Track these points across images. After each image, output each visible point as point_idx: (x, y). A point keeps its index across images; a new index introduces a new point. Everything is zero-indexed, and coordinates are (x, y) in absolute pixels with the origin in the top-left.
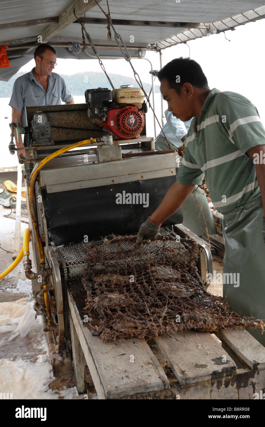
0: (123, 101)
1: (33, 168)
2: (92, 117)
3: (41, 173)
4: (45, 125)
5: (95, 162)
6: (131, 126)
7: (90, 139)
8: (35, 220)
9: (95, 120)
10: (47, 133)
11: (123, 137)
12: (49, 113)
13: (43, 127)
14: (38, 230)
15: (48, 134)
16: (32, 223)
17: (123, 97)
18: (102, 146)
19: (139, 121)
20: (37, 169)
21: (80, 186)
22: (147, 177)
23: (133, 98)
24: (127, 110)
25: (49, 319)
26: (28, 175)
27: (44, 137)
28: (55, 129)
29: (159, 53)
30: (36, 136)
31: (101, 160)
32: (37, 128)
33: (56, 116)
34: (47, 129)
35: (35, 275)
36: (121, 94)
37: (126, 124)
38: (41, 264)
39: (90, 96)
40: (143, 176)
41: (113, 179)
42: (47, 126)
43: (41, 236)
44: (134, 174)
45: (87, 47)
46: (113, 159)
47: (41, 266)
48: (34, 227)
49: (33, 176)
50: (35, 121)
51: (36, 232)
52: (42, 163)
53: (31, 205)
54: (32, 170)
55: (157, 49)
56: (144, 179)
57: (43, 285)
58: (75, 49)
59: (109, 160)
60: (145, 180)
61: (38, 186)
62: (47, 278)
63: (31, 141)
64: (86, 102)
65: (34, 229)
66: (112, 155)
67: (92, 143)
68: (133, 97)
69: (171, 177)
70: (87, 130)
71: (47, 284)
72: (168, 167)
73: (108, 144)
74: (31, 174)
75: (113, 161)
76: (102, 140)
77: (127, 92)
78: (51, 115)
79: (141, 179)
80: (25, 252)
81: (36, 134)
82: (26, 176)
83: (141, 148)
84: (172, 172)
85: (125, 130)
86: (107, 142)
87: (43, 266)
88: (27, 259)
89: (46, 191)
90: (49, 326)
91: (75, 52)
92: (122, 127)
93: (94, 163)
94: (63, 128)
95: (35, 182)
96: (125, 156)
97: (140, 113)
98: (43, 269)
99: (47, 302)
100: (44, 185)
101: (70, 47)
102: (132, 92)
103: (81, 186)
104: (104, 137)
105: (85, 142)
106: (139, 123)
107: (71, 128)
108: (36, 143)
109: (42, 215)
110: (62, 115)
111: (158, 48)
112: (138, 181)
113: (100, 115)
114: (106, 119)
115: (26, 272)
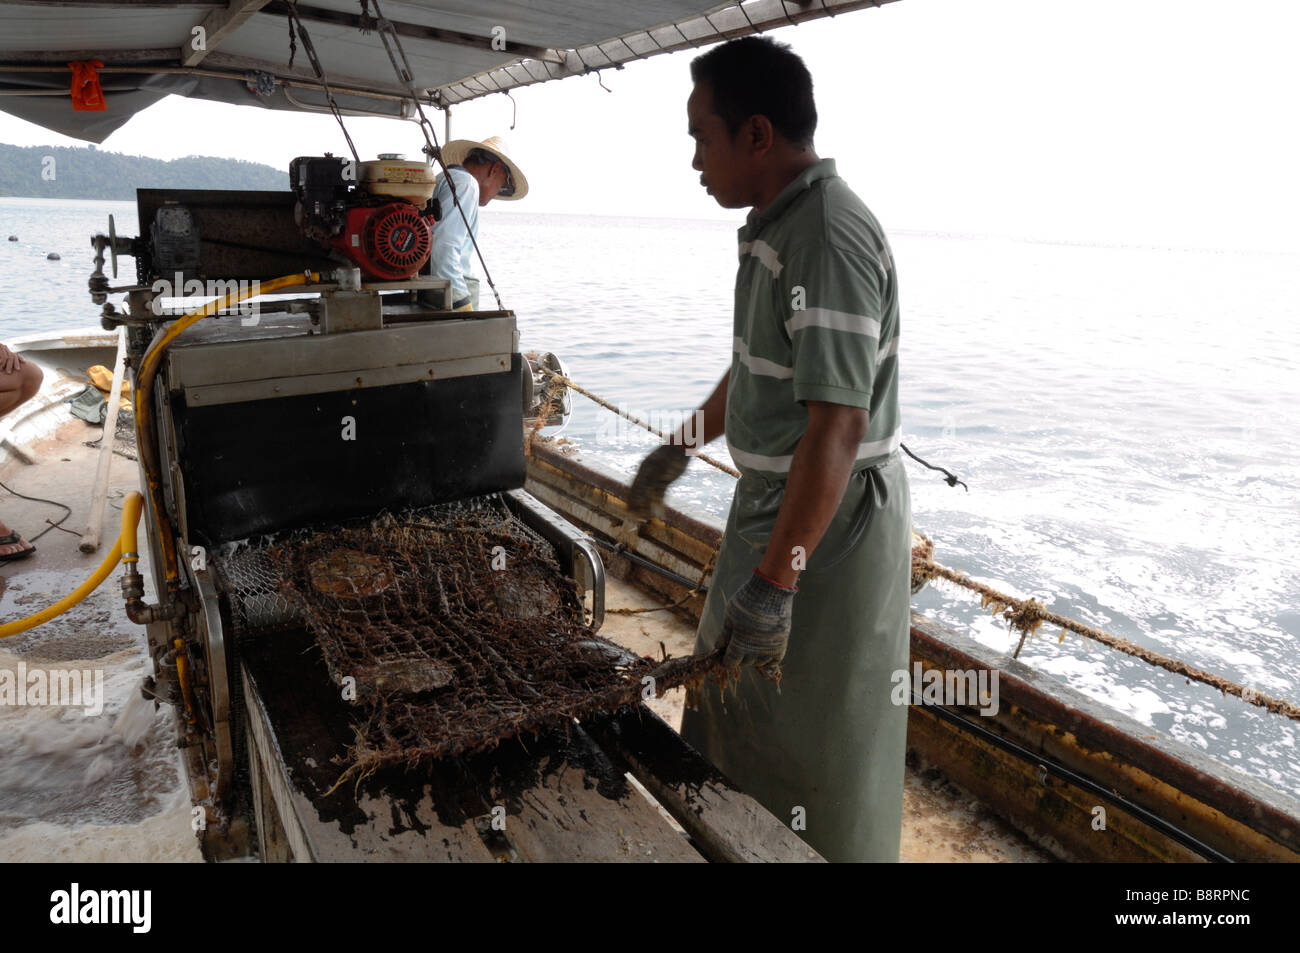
0: (383, 189)
1: (151, 339)
2: (305, 223)
3: (174, 356)
4: (187, 234)
5: (315, 333)
6: (399, 250)
7: (303, 272)
8: (153, 475)
9: (312, 230)
10: (191, 254)
11: (381, 275)
12: (199, 209)
13: (179, 239)
14: (163, 499)
15: (193, 259)
16: (146, 480)
17: (385, 181)
18: (333, 292)
19: (421, 239)
20: (159, 343)
22: (443, 372)
23: (408, 184)
24: (393, 210)
25: (191, 719)
26: (135, 358)
27: (183, 266)
28: (213, 246)
29: (443, 111)
30: (161, 263)
31: (328, 328)
32: (166, 243)
33: (215, 217)
34: (190, 246)
35: (152, 612)
36: (380, 173)
37: (390, 243)
38: (169, 584)
39: (303, 171)
40: (434, 371)
41: (359, 376)
42: (190, 238)
43: (170, 515)
44: (410, 364)
45: (288, 84)
46: (361, 326)
47: (170, 590)
48: (152, 491)
49: (149, 362)
50: (159, 224)
51: (155, 505)
52: (175, 329)
53: (142, 435)
54: (147, 345)
55: (441, 103)
56: (436, 377)
57: (174, 638)
58: (262, 87)
59: (351, 327)
60: (437, 381)
61: (163, 388)
62: (185, 620)
63: (146, 273)
64: (292, 187)
65: (149, 495)
66: (358, 315)
67: (308, 286)
68: (410, 182)
69: (498, 375)
70: (292, 255)
71: (185, 634)
72: (493, 352)
73: (349, 289)
74: (145, 355)
75: (361, 330)
76: (333, 277)
77: (394, 169)
78: (202, 212)
79: (429, 377)
80: (127, 555)
81: (161, 257)
82: (129, 360)
83: (417, 303)
84: (502, 363)
85: (386, 259)
86: (347, 282)
87: (174, 590)
88: (131, 571)
89: (184, 401)
90: (190, 735)
91: (261, 91)
92: (380, 251)
93: (311, 333)
94: (229, 244)
95: (155, 377)
96: (389, 320)
97: (423, 220)
98: (175, 599)
99: (185, 677)
100: (178, 387)
101: (251, 82)
102: (406, 170)
104: (339, 270)
105: (292, 279)
106: (420, 245)
107: (252, 248)
109: (171, 467)
110: (230, 215)
111: (444, 102)
112: (420, 381)
113: (327, 219)
114: (340, 230)
115: (127, 606)
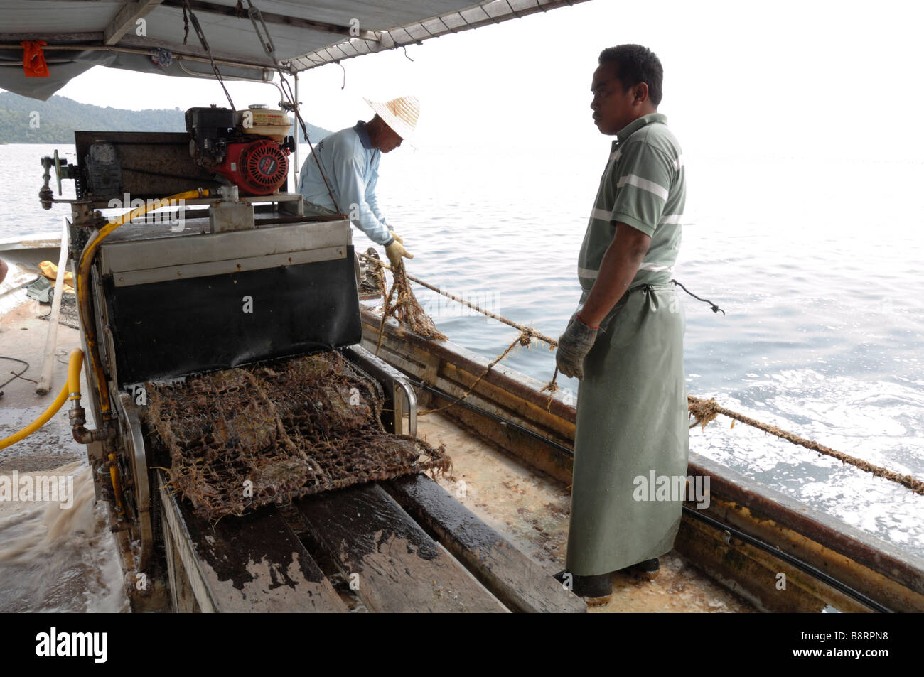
0: (252, 130)
1: (88, 239)
2: (197, 155)
3: (104, 250)
4: (112, 163)
5: (205, 233)
6: (265, 173)
7: (197, 189)
8: (91, 336)
9: (202, 160)
10: (115, 178)
11: (252, 191)
12: (120, 146)
13: (107, 167)
14: (98, 353)
15: (116, 181)
16: (86, 340)
17: (255, 124)
18: (218, 203)
19: (281, 165)
20: (94, 241)
21: (178, 274)
22: (299, 259)
23: (271, 126)
24: (260, 145)
25: (121, 512)
26: (77, 253)
27: (110, 186)
28: (130, 173)
29: (293, 77)
30: (94, 184)
31: (217, 228)
32: (97, 169)
33: (133, 151)
34: (114, 172)
35: (92, 435)
37: (258, 169)
38: (103, 414)
39: (196, 119)
40: (292, 259)
41: (239, 263)
42: (114, 166)
43: (104, 365)
44: (276, 254)
45: (182, 58)
46: (240, 227)
47: (104, 419)
48: (90, 348)
49: (86, 255)
50: (92, 156)
51: (92, 358)
52: (105, 230)
53: (83, 308)
54: (85, 243)
55: (292, 71)
56: (293, 263)
57: (108, 454)
58: (163, 60)
59: (232, 228)
60: (294, 266)
61: (97, 274)
62: (116, 440)
63: (83, 191)
64: (187, 129)
65: (88, 351)
66: (237, 219)
67: (200, 200)
69: (337, 261)
70: (188, 178)
71: (116, 450)
72: (334, 245)
73: (230, 201)
74: (84, 250)
75: (239, 230)
76: (218, 193)
77: (261, 115)
78: (122, 148)
79: (289, 263)
80: (73, 394)
81: (94, 180)
82: (72, 253)
83: (278, 211)
84: (340, 252)
85: (255, 180)
86: (229, 196)
87: (107, 419)
88: (76, 406)
89: (113, 283)
90: (120, 523)
91: (163, 63)
92: (251, 174)
94: (142, 172)
95: (91, 267)
96: (259, 223)
97: (282, 152)
98: (108, 425)
99: (116, 482)
100: (108, 273)
101: (155, 56)
102: (269, 116)
103: (180, 275)
104: (222, 188)
105: (189, 194)
106: (280, 170)
107: (160, 174)
108: (93, 195)
109: (104, 329)
110: (143, 150)
111: (294, 69)
112: (283, 266)
113: (213, 152)
114: (223, 159)
115: (73, 431)
